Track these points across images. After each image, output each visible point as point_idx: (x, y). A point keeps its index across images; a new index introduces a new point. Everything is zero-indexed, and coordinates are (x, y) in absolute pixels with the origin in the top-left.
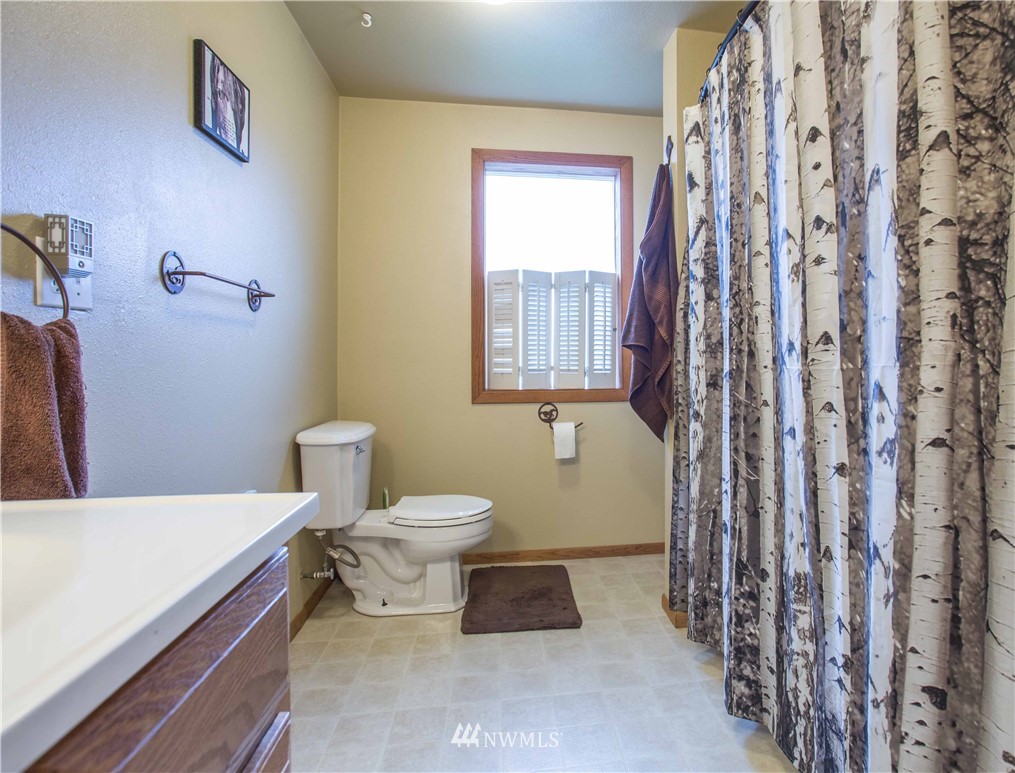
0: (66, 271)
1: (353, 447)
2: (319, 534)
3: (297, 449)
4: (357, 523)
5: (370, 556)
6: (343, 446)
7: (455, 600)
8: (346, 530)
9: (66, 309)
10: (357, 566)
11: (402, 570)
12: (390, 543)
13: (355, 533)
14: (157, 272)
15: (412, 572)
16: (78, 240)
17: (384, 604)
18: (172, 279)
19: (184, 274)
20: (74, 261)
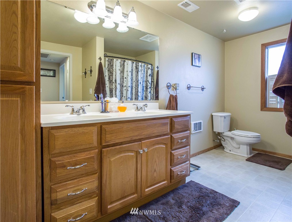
0: (177, 89)
1: (223, 117)
2: (216, 133)
3: (212, 116)
4: (225, 133)
5: (228, 140)
6: (221, 116)
7: (247, 154)
8: (222, 133)
9: (176, 93)
10: (224, 141)
11: (235, 145)
12: (232, 138)
13: (224, 134)
14: (187, 87)
15: (237, 146)
16: (178, 86)
17: (230, 151)
18: (189, 88)
19: (190, 87)
20: (177, 88)
